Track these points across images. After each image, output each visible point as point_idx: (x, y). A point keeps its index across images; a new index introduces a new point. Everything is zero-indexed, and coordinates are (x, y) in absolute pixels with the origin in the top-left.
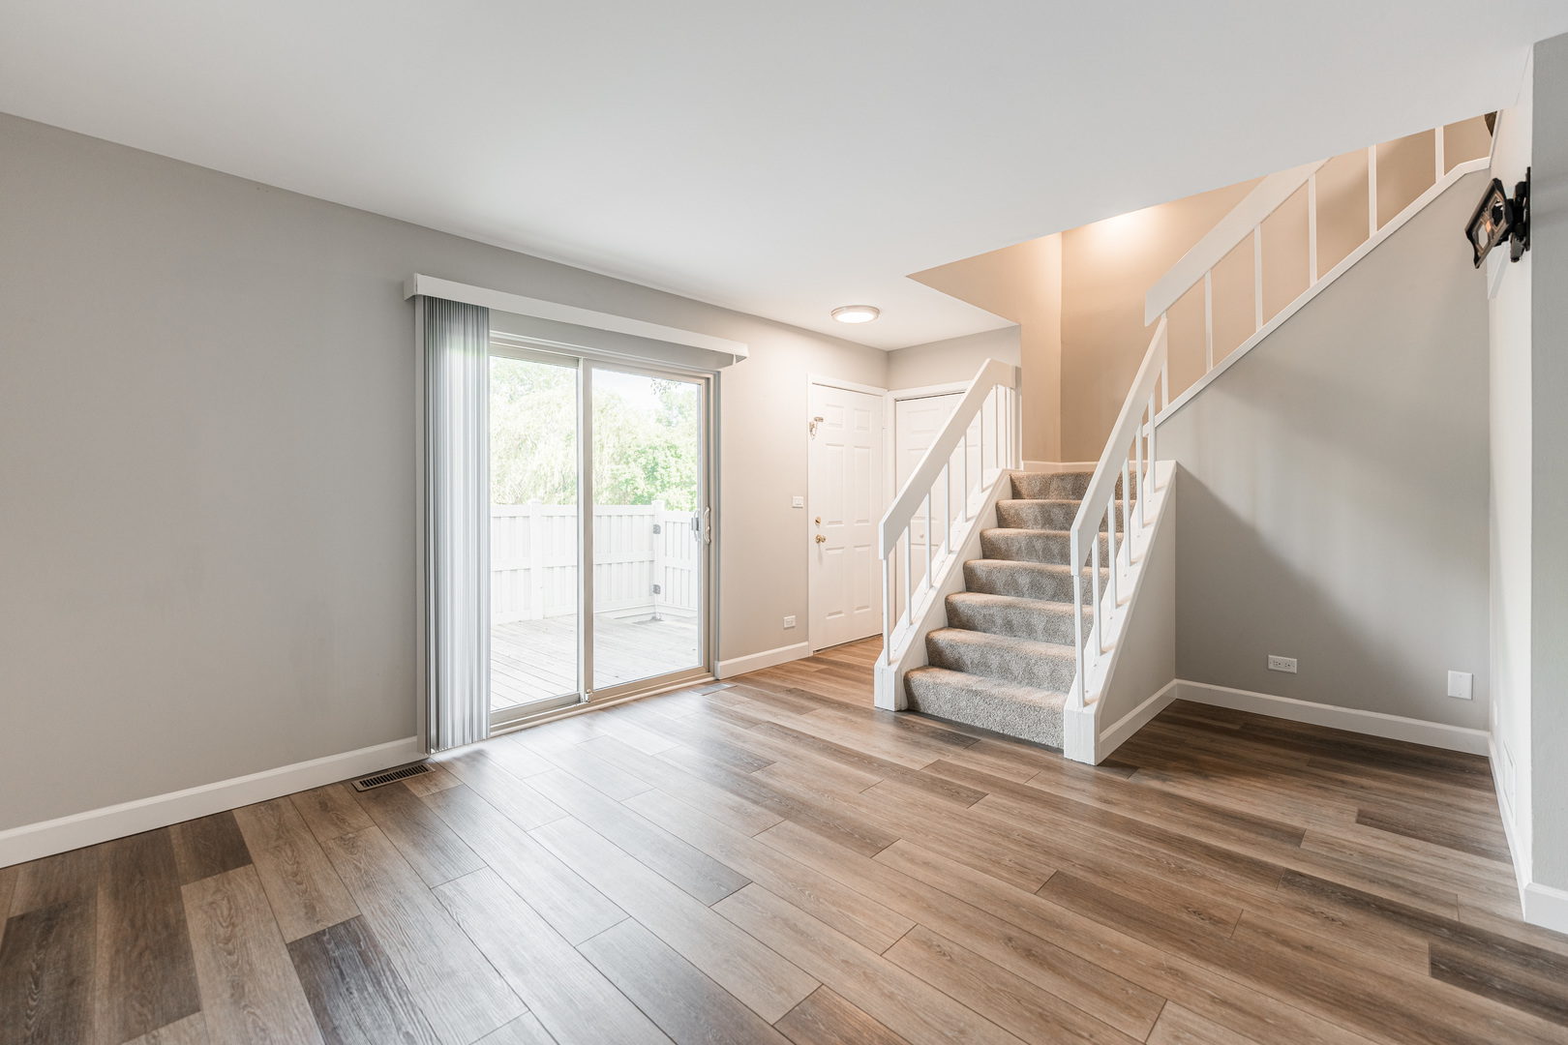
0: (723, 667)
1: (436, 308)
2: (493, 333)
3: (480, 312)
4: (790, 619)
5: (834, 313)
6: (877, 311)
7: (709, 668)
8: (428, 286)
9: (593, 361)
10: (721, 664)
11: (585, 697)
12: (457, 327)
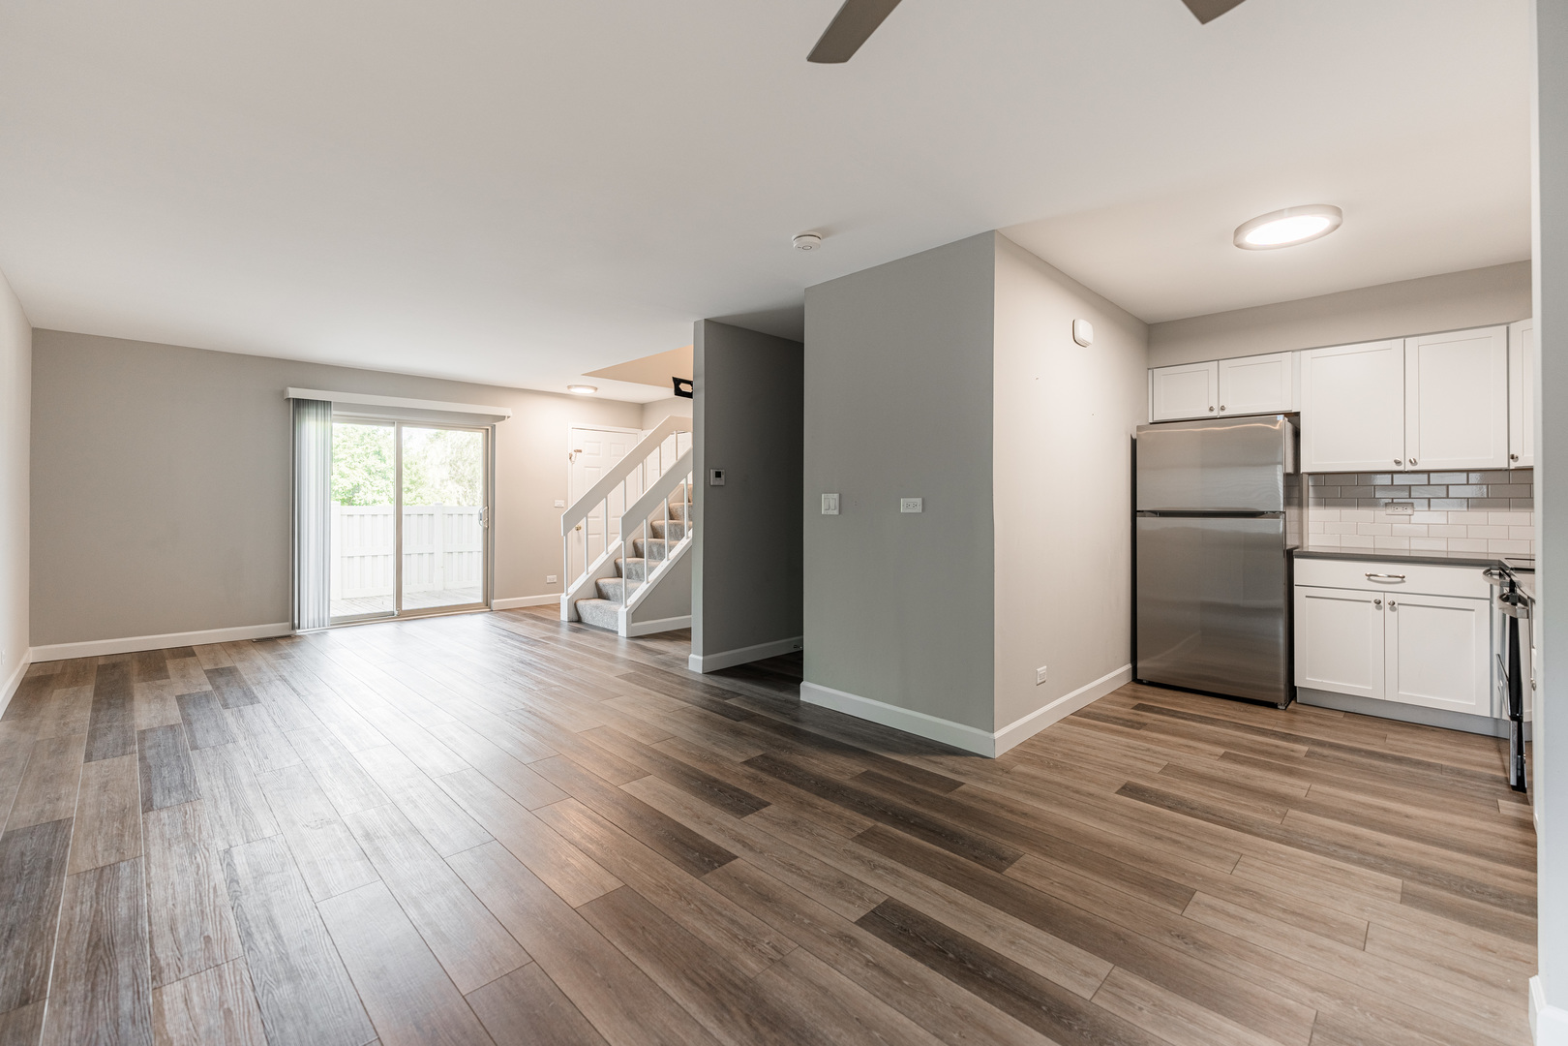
0: (496, 603)
1: (300, 404)
2: (334, 412)
3: (326, 404)
4: (551, 578)
5: (569, 387)
6: (596, 389)
7: (487, 604)
8: (294, 393)
9: (401, 423)
10: (494, 601)
11: (396, 613)
12: (313, 411)
